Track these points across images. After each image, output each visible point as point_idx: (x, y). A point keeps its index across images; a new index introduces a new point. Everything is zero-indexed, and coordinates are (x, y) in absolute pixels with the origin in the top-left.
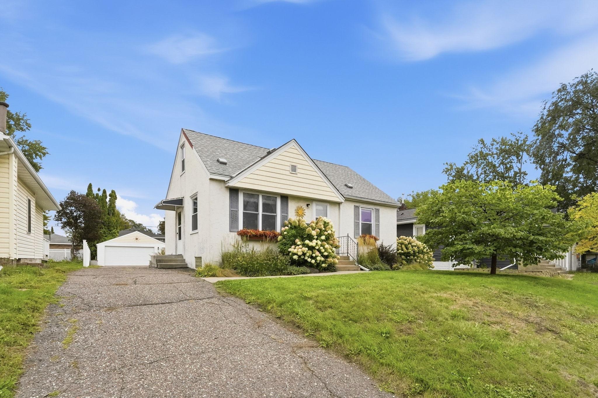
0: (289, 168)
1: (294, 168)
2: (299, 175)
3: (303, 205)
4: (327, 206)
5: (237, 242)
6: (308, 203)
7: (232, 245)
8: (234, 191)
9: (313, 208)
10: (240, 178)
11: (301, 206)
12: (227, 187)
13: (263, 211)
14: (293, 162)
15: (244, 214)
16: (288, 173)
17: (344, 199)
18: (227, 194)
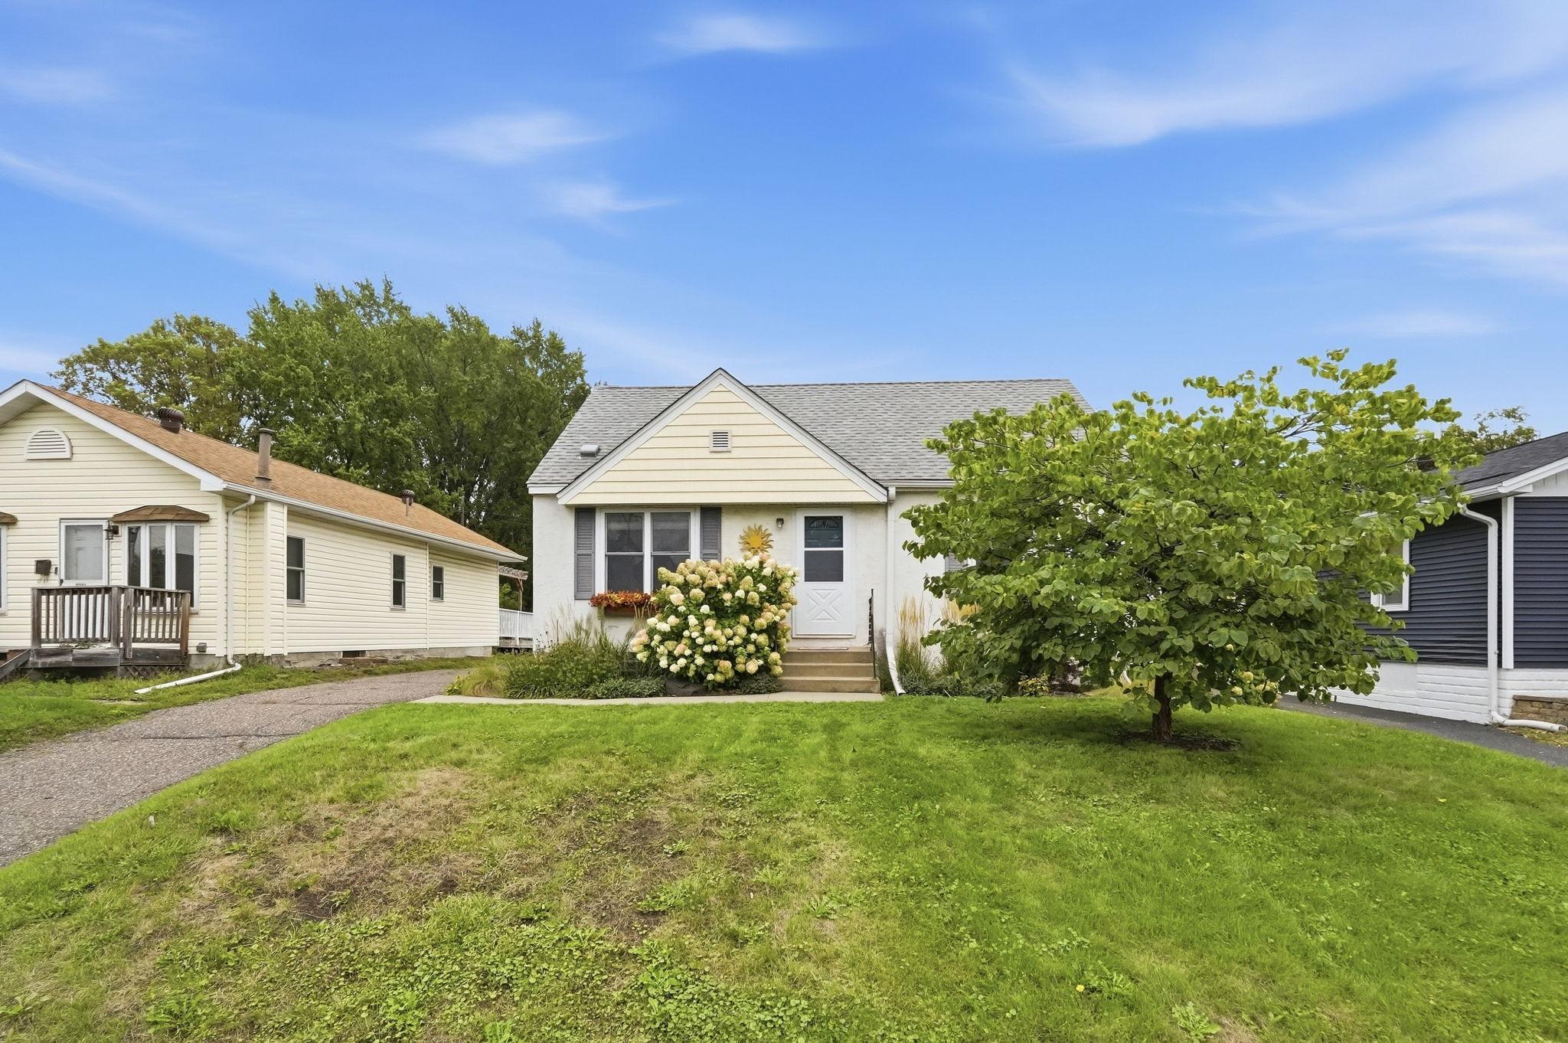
0: (708, 442)
1: (721, 438)
2: (735, 453)
3: (767, 523)
4: (841, 517)
5: (589, 620)
6: (781, 511)
7: (578, 628)
8: (584, 514)
9: (797, 527)
10: (583, 484)
11: (760, 527)
12: (568, 507)
13: (655, 548)
14: (719, 423)
15: (610, 560)
16: (705, 453)
17: (885, 492)
18: (570, 520)
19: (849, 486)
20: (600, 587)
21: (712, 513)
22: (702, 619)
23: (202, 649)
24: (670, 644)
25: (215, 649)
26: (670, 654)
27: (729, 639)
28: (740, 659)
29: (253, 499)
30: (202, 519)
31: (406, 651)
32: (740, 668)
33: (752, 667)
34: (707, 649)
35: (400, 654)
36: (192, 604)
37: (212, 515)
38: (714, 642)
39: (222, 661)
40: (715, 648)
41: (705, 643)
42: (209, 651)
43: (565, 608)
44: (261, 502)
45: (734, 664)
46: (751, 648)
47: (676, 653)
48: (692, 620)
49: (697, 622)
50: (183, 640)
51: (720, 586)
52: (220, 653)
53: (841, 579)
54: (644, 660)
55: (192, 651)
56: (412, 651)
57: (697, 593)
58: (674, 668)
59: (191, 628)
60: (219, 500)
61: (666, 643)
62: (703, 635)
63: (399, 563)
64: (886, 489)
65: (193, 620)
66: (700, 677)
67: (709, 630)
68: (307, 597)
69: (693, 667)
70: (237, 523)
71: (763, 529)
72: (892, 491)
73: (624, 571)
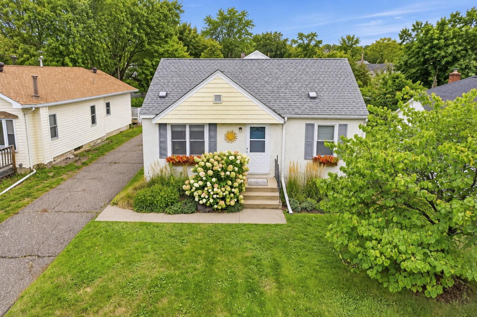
0: (212, 99)
1: (218, 98)
2: (224, 104)
3: (235, 129)
4: (265, 128)
5: (166, 168)
6: (241, 127)
7: (162, 171)
8: (162, 126)
9: (247, 132)
10: (162, 115)
11: (232, 131)
12: (157, 124)
13: (190, 138)
14: (218, 92)
15: (173, 143)
16: (211, 104)
17: (283, 120)
18: (157, 128)
19: (269, 117)
20: (169, 154)
21: (213, 126)
22: (212, 184)
23: (21, 165)
24: (200, 192)
25: (26, 165)
26: (200, 196)
27: (223, 192)
28: (228, 200)
29: (34, 109)
30: (16, 117)
31: (97, 140)
32: (228, 204)
33: (233, 203)
34: (215, 196)
35: (96, 141)
36: (15, 149)
37: (19, 116)
38: (217, 194)
39: (29, 170)
40: (218, 196)
41: (214, 194)
42: (24, 166)
43: (156, 163)
44: (37, 109)
45: (225, 201)
46: (232, 195)
47: (202, 196)
48: (209, 184)
49: (211, 185)
50: (14, 163)
51: (220, 170)
52: (28, 167)
53: (264, 152)
54: (189, 195)
55: (17, 166)
56: (100, 138)
57: (210, 172)
58: (201, 202)
59: (16, 158)
60: (21, 111)
61: (198, 191)
62: (213, 190)
63: (93, 109)
64: (284, 118)
65: (16, 155)
66: (211, 206)
67: (215, 190)
68: (59, 135)
69: (209, 202)
70: (29, 117)
71: (234, 132)
72: (286, 118)
73: (178, 147)
